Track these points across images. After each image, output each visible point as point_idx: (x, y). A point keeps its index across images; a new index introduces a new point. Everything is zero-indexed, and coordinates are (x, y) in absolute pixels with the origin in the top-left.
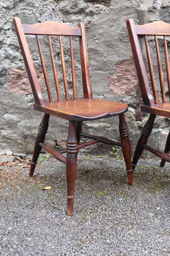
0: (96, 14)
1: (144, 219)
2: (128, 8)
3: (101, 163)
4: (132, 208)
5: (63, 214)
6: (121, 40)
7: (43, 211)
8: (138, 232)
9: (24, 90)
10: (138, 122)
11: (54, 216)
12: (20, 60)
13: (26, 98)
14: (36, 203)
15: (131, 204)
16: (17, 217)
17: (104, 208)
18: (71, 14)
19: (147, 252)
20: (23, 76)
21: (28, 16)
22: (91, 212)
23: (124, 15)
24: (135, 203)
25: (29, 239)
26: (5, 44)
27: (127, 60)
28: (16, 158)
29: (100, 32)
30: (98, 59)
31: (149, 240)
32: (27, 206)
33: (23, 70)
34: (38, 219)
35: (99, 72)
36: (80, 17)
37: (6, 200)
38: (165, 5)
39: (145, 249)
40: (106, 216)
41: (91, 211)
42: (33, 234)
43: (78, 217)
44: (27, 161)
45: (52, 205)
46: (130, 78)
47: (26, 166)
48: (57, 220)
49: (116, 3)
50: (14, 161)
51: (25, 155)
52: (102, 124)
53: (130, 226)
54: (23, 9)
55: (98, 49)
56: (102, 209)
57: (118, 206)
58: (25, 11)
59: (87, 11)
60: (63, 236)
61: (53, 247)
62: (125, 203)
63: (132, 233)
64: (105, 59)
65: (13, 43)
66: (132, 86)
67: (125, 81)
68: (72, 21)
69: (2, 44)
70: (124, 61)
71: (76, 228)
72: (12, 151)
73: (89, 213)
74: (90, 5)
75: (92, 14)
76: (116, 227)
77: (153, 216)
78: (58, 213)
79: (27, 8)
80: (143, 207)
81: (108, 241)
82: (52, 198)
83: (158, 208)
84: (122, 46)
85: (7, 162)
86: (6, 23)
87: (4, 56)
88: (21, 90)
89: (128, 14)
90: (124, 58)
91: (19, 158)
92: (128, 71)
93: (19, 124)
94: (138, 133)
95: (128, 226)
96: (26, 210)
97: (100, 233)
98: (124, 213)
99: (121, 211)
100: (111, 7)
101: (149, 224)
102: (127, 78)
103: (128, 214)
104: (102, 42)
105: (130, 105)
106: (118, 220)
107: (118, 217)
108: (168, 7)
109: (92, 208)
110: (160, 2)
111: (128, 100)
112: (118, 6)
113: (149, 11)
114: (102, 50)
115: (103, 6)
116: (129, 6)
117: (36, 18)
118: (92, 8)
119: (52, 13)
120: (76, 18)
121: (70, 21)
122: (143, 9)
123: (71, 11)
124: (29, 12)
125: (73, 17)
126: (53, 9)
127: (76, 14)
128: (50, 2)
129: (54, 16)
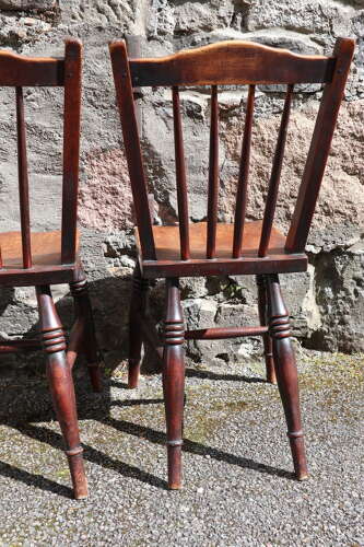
0: (27, 42)
1: (168, 523)
2: (100, 29)
4: (138, 498)
6: (91, 102)
15: (138, 489)
17: (70, 512)
22: (37, 528)
23: (95, 45)
27: (111, 148)
30: (43, 147)
35: (45, 176)
38: (182, 27)
40: (76, 531)
41: (37, 523)
46: (119, 189)
49: (74, 18)
55: (37, 123)
56: (66, 513)
57: (106, 498)
59: (5, 32)
62: (123, 488)
64: (54, 146)
66: (126, 207)
67: (109, 197)
70: (104, 151)
73: (32, 530)
74: (12, 19)
75: (14, 41)
77: (189, 513)
83: (200, 490)
84: (95, 117)
89: (104, 44)
90: (102, 144)
92: (114, 174)
98: (121, 514)
99: (112, 510)
100: (61, 26)
101: (179, 534)
102: (113, 189)
103: (130, 518)
104: (47, 106)
105: (124, 251)
106: (106, 537)
107: (107, 528)
108: (189, 32)
109: (39, 515)
110: (172, 19)
111: (118, 240)
112: (78, 23)
113: (149, 39)
114: (47, 125)
115: (43, 23)
116: (104, 25)
118: (13, 25)
122: (136, 33)
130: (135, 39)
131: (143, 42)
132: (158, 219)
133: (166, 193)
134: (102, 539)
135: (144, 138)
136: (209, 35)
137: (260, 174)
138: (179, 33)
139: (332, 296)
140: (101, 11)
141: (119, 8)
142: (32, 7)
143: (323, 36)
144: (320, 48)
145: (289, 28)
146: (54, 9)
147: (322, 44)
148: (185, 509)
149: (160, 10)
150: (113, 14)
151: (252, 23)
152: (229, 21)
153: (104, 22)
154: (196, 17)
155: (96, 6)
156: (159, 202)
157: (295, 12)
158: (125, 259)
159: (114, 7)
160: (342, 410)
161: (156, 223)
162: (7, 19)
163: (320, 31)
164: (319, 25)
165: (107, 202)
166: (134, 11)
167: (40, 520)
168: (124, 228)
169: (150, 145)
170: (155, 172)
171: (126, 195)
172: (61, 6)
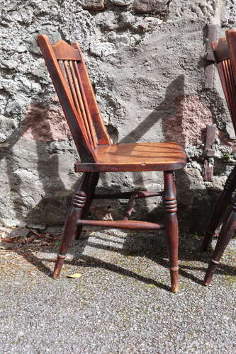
0: (148, 31)
1: (216, 324)
2: (192, 22)
3: (153, 241)
4: (197, 307)
5: (97, 314)
6: (183, 67)
7: (68, 309)
8: (207, 344)
9: (45, 136)
10: (207, 183)
11: (84, 317)
12: (40, 94)
13: (47, 148)
14: (58, 297)
15: (197, 302)
16: (31, 318)
17: (156, 307)
18: (112, 30)
20: (44, 115)
21: (52, 33)
22: (137, 312)
23: (188, 31)
24: (202, 301)
25: (48, 350)
26: (19, 72)
27: (192, 95)
28: (30, 232)
29: (154, 55)
30: (151, 93)
32: (46, 302)
33: (43, 108)
34: (61, 321)
35: (150, 111)
36: (125, 35)
37: (16, 293)
40: (159, 318)
41: (137, 310)
42: (53, 342)
43: (119, 318)
44: (47, 235)
45: (82, 301)
46: (195, 120)
47: (44, 243)
48: (88, 323)
49: (177, 15)
50: (28, 236)
51: (43, 228)
52: (155, 185)
53: (195, 335)
54: (45, 24)
55: (149, 79)
56: (153, 307)
57: (177, 304)
58: (48, 26)
59: (135, 26)
60: (97, 347)
62: (187, 300)
63: (197, 344)
64: (158, 93)
65: (30, 70)
66: (198, 131)
67: (188, 124)
68: (114, 40)
69: (16, 72)
70: (188, 96)
71: (116, 334)
72: (26, 222)
73: (134, 313)
75: (141, 31)
76: (175, 335)
77: (229, 321)
78: (90, 313)
79: (51, 23)
80: (213, 307)
82: (82, 289)
85: (19, 237)
86: (21, 43)
87: (18, 88)
88: (41, 136)
89: (193, 31)
90: (187, 92)
91: (35, 232)
92: (192, 111)
93: (36, 183)
94: (206, 198)
95: (192, 335)
96: (45, 308)
97: (150, 344)
98: (186, 314)
99: (181, 311)
100: (169, 21)
101: (223, 331)
102: (191, 119)
103: (192, 317)
104: (156, 69)
105: (195, 159)
106: (177, 325)
107: (177, 320)
109: (139, 306)
111: (192, 152)
112: (179, 19)
113: (223, 26)
114: (155, 80)
115: (158, 20)
116: (194, 20)
117: (63, 37)
118: (142, 22)
119: (86, 30)
120: (119, 36)
121: (110, 41)
122: (215, 23)
123: (112, 26)
124: (53, 28)
125: (115, 35)
126: (87, 24)
127: (119, 30)
128: (83, 14)
129: (88, 34)
130: (214, 27)
131: (219, 29)
132: (218, 140)
133: (224, 124)
134: (175, 326)
135: (214, 89)
140: (193, 11)
141: (205, 8)
142: (153, 11)
146: (165, 11)
148: (226, 318)
149: (231, 8)
150: (201, 12)
153: (195, 18)
155: (191, 7)
156: (219, 129)
158: (195, 163)
159: (202, 7)
161: (216, 143)
162: (139, 18)
165: (187, 128)
166: (214, 9)
167: (139, 309)
168: (195, 144)
169: (216, 93)
170: (219, 110)
171: (199, 124)
172: (170, 9)
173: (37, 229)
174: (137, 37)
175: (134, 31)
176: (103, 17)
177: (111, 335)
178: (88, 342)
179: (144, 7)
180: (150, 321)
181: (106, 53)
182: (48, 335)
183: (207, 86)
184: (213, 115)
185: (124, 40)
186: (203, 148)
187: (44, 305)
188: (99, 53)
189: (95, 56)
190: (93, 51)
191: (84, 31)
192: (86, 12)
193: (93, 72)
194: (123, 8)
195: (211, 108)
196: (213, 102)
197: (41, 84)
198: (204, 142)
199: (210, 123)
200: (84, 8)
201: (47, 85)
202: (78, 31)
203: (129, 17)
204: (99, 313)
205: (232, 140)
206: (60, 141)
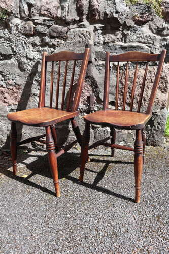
0: (57, 46)
2: (80, 42)
6: (76, 65)
7: (20, 195)
8: (91, 206)
11: (28, 199)
12: (2, 80)
13: (8, 109)
18: (39, 46)
19: (96, 221)
21: (6, 47)
25: (8, 219)
31: (98, 212)
33: (4, 88)
34: (16, 202)
35: (61, 87)
36: (46, 48)
39: (95, 220)
40: (68, 196)
42: (11, 215)
43: (47, 198)
45: (27, 190)
46: (84, 92)
47: (10, 159)
48: (30, 202)
49: (71, 39)
53: (85, 203)
54: (2, 43)
56: (65, 190)
58: (4, 44)
59: (51, 44)
60: (34, 215)
61: (26, 224)
63: (86, 207)
66: (86, 97)
68: (40, 51)
71: (45, 207)
74: (53, 40)
75: (54, 46)
76: (75, 204)
78: (32, 196)
79: (5, 42)
81: (68, 216)
83: (106, 187)
89: (81, 47)
91: (5, 153)
93: (3, 127)
96: (8, 196)
97: (62, 210)
98: (81, 192)
100: (68, 41)
101: (99, 199)
104: (62, 66)
105: (85, 111)
106: (77, 198)
107: (77, 196)
108: (108, 43)
110: (102, 39)
111: (83, 108)
112: (73, 40)
113: (95, 45)
114: (62, 72)
115: (62, 41)
117: (12, 49)
118: (54, 41)
119: (25, 46)
120: (42, 49)
121: (38, 51)
122: (91, 43)
123: (39, 44)
124: (7, 45)
125: (40, 49)
126: (25, 43)
127: (42, 46)
128: (23, 37)
129: (26, 48)
130: (90, 45)
131: (93, 46)
133: (99, 94)
134: (75, 199)
135: (92, 76)
136: (114, 44)
137: (129, 88)
138: (104, 43)
139: (150, 128)
140: (80, 37)
141: (86, 36)
142: (60, 36)
143: (151, 45)
144: (149, 48)
145: (140, 42)
146: (66, 37)
147: (150, 47)
149: (98, 36)
150: (84, 37)
151: (128, 40)
152: (120, 40)
153: (81, 40)
154: (110, 38)
155: (79, 35)
156: (96, 96)
157: (141, 37)
158: (85, 113)
159: (84, 35)
160: (152, 164)
161: (95, 103)
162: (52, 40)
163: (150, 43)
164: (149, 41)
166: (90, 37)
168: (85, 104)
169: (94, 78)
170: (95, 87)
171: (86, 94)
172: (68, 35)
173: (6, 152)
174: (52, 49)
175: (50, 47)
176: (33, 39)
177: (42, 208)
178: (30, 212)
179: (55, 34)
180: (63, 198)
181: (36, 58)
182: (9, 211)
183: (89, 74)
184: (93, 89)
185: (45, 51)
186: (89, 106)
187: (7, 194)
188: (32, 58)
189: (30, 59)
190: (29, 57)
191: (24, 47)
192: (24, 36)
193: (29, 68)
194: (44, 34)
195: (91, 86)
196: (92, 83)
197: (2, 75)
198: (89, 103)
199: (91, 93)
200: (23, 34)
201: (5, 75)
202: (20, 46)
203: (47, 39)
204: (36, 196)
205: (102, 102)
206: (14, 105)
